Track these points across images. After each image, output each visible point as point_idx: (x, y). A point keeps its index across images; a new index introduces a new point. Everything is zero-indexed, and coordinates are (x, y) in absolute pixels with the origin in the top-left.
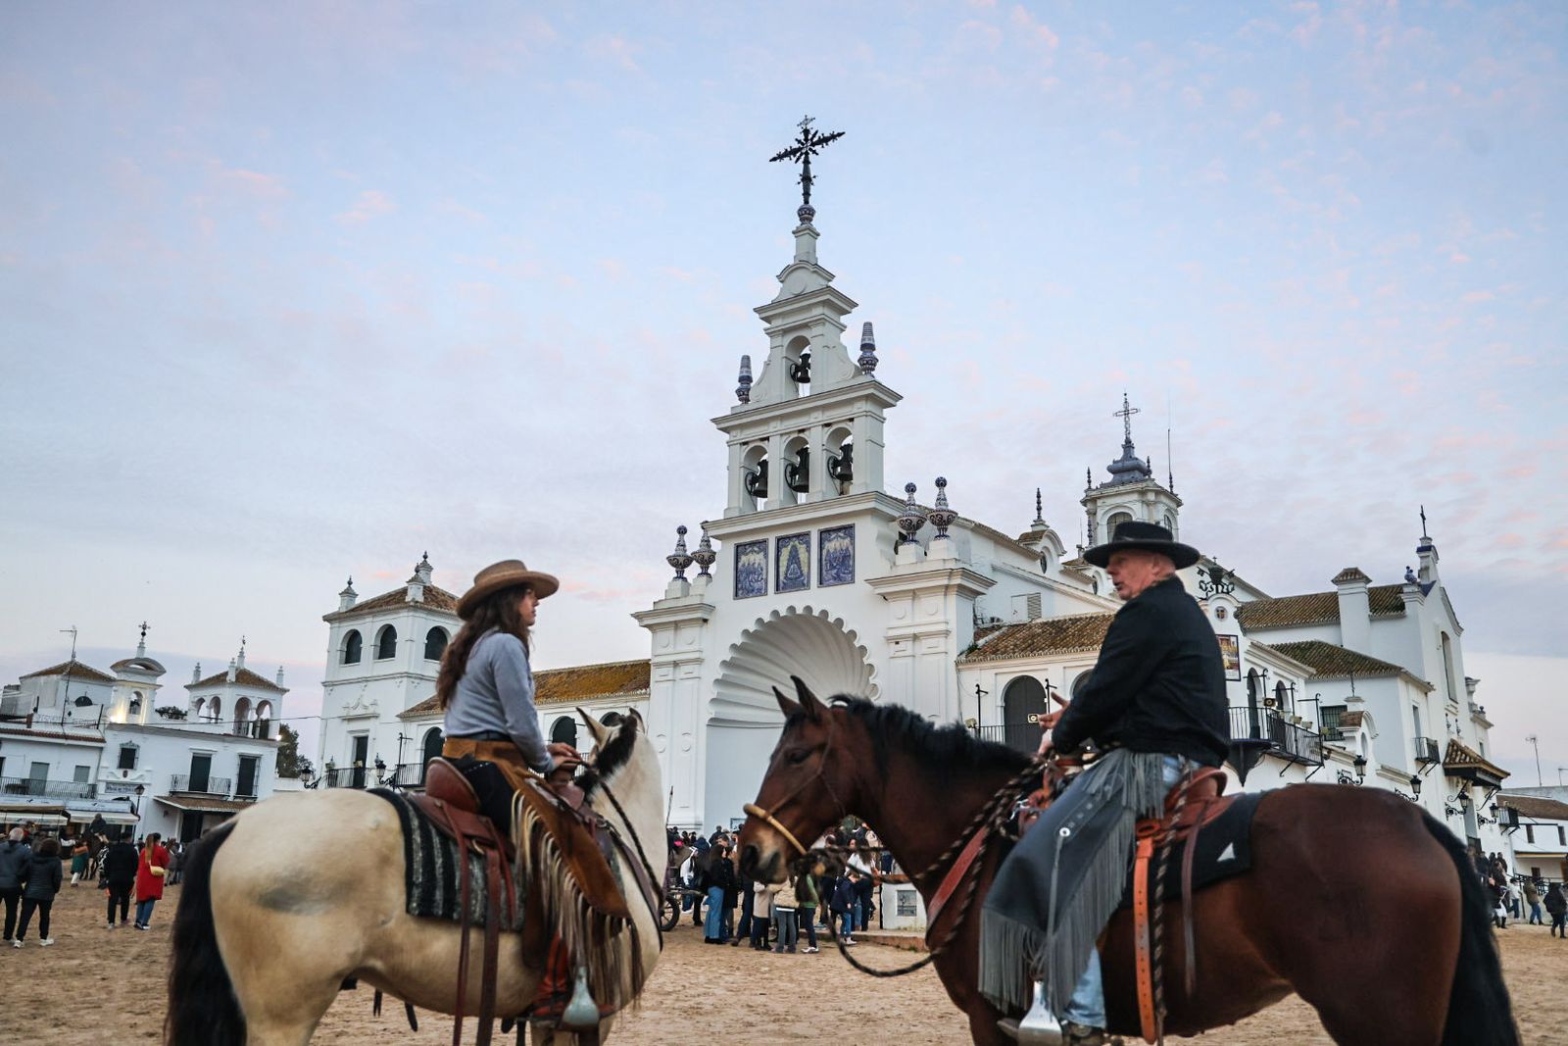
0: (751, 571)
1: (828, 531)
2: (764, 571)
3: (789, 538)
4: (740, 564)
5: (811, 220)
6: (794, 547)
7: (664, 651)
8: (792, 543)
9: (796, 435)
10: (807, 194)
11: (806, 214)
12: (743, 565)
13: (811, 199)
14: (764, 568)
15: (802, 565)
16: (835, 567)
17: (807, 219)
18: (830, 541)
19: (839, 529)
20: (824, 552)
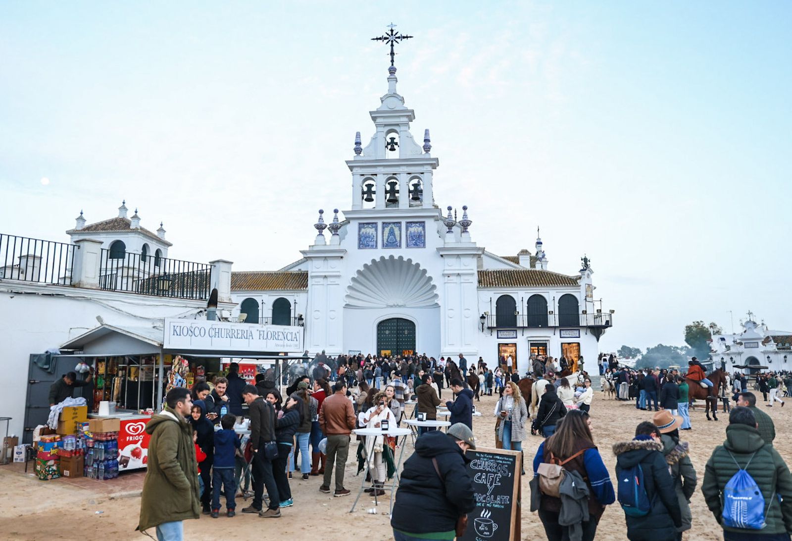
0: (367, 237)
1: (411, 223)
2: (375, 237)
3: (390, 223)
4: (361, 233)
5: (394, 73)
6: (392, 228)
7: (317, 270)
8: (390, 226)
9: (391, 175)
10: (392, 61)
11: (392, 71)
12: (363, 233)
13: (394, 64)
14: (375, 235)
15: (396, 237)
16: (414, 240)
17: (392, 73)
18: (411, 227)
19: (417, 223)
20: (409, 232)
